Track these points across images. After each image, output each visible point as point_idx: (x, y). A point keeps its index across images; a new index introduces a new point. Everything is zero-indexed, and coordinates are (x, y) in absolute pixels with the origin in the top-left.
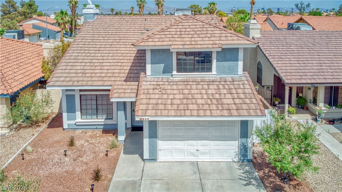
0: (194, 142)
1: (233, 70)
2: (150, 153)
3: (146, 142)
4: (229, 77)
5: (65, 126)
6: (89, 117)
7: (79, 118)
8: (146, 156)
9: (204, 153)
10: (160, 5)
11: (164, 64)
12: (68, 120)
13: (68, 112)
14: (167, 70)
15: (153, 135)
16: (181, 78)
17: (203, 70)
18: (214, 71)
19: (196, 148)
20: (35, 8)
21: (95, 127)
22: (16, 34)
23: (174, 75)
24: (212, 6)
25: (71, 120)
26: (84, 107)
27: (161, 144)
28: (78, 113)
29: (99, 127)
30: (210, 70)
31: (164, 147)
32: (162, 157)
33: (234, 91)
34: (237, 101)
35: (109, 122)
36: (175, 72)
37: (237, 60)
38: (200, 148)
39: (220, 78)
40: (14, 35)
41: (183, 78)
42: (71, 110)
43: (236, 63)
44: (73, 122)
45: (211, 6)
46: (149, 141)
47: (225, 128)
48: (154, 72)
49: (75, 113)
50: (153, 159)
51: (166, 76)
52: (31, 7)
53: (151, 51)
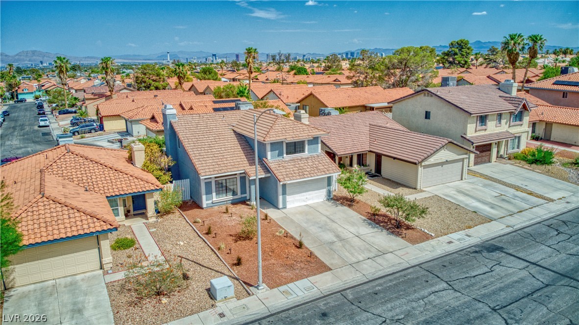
0: (304, 194)
1: (316, 150)
2: (283, 204)
3: (281, 198)
4: (314, 154)
5: (204, 206)
6: (221, 196)
7: (215, 198)
8: (281, 206)
9: (309, 199)
11: (278, 151)
12: (206, 200)
13: (207, 194)
14: (280, 154)
15: (284, 193)
16: (288, 158)
17: (300, 152)
18: (306, 152)
21: (225, 203)
23: (285, 157)
25: (209, 200)
26: (218, 189)
28: (214, 194)
29: (228, 202)
30: (303, 151)
31: (290, 199)
32: (289, 206)
33: (321, 162)
34: (326, 167)
35: (236, 197)
36: (285, 155)
37: (318, 144)
38: (307, 197)
39: (310, 155)
41: (291, 158)
42: (209, 192)
44: (210, 202)
46: (283, 197)
47: (320, 183)
48: (272, 157)
49: (212, 194)
51: (280, 158)
53: (271, 143)
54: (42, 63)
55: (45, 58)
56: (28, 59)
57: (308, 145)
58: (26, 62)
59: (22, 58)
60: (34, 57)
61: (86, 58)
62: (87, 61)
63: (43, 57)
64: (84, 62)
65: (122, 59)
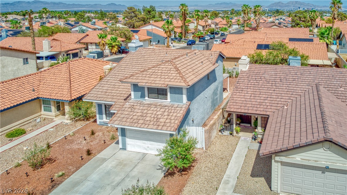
1: (180, 100)
2: (122, 145)
3: (120, 138)
4: (177, 104)
5: (98, 123)
7: (105, 119)
8: (120, 146)
9: (151, 149)
10: (258, 13)
11: (141, 92)
12: (99, 119)
13: (99, 114)
14: (142, 96)
15: (124, 135)
16: (149, 102)
18: (169, 100)
19: (147, 145)
20: (153, 14)
22: (96, 55)
23: (146, 100)
24: (313, 13)
25: (101, 119)
26: (107, 112)
27: (128, 141)
30: (166, 98)
31: (130, 143)
32: (129, 148)
36: (147, 98)
38: (149, 146)
40: (94, 56)
41: (151, 102)
42: (101, 113)
43: (181, 95)
44: (102, 121)
45: (311, 14)
46: (122, 138)
47: (163, 136)
48: (135, 97)
49: (103, 115)
50: (124, 148)
51: (141, 100)
52: (150, 13)
53: (133, 84)
54: (299, 8)
55: (302, 6)
56: (293, 6)
57: (170, 93)
58: (292, 7)
59: (290, 5)
60: (296, 5)
61: (324, 6)
62: (325, 8)
63: (301, 5)
64: (322, 9)
65: (345, 8)
